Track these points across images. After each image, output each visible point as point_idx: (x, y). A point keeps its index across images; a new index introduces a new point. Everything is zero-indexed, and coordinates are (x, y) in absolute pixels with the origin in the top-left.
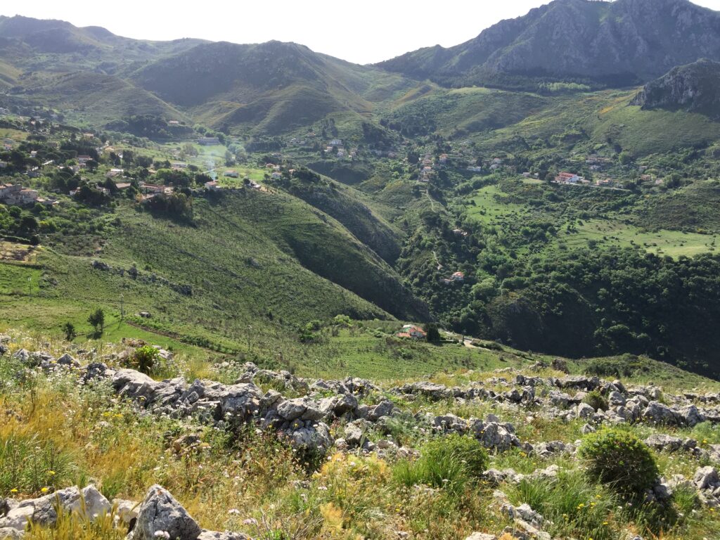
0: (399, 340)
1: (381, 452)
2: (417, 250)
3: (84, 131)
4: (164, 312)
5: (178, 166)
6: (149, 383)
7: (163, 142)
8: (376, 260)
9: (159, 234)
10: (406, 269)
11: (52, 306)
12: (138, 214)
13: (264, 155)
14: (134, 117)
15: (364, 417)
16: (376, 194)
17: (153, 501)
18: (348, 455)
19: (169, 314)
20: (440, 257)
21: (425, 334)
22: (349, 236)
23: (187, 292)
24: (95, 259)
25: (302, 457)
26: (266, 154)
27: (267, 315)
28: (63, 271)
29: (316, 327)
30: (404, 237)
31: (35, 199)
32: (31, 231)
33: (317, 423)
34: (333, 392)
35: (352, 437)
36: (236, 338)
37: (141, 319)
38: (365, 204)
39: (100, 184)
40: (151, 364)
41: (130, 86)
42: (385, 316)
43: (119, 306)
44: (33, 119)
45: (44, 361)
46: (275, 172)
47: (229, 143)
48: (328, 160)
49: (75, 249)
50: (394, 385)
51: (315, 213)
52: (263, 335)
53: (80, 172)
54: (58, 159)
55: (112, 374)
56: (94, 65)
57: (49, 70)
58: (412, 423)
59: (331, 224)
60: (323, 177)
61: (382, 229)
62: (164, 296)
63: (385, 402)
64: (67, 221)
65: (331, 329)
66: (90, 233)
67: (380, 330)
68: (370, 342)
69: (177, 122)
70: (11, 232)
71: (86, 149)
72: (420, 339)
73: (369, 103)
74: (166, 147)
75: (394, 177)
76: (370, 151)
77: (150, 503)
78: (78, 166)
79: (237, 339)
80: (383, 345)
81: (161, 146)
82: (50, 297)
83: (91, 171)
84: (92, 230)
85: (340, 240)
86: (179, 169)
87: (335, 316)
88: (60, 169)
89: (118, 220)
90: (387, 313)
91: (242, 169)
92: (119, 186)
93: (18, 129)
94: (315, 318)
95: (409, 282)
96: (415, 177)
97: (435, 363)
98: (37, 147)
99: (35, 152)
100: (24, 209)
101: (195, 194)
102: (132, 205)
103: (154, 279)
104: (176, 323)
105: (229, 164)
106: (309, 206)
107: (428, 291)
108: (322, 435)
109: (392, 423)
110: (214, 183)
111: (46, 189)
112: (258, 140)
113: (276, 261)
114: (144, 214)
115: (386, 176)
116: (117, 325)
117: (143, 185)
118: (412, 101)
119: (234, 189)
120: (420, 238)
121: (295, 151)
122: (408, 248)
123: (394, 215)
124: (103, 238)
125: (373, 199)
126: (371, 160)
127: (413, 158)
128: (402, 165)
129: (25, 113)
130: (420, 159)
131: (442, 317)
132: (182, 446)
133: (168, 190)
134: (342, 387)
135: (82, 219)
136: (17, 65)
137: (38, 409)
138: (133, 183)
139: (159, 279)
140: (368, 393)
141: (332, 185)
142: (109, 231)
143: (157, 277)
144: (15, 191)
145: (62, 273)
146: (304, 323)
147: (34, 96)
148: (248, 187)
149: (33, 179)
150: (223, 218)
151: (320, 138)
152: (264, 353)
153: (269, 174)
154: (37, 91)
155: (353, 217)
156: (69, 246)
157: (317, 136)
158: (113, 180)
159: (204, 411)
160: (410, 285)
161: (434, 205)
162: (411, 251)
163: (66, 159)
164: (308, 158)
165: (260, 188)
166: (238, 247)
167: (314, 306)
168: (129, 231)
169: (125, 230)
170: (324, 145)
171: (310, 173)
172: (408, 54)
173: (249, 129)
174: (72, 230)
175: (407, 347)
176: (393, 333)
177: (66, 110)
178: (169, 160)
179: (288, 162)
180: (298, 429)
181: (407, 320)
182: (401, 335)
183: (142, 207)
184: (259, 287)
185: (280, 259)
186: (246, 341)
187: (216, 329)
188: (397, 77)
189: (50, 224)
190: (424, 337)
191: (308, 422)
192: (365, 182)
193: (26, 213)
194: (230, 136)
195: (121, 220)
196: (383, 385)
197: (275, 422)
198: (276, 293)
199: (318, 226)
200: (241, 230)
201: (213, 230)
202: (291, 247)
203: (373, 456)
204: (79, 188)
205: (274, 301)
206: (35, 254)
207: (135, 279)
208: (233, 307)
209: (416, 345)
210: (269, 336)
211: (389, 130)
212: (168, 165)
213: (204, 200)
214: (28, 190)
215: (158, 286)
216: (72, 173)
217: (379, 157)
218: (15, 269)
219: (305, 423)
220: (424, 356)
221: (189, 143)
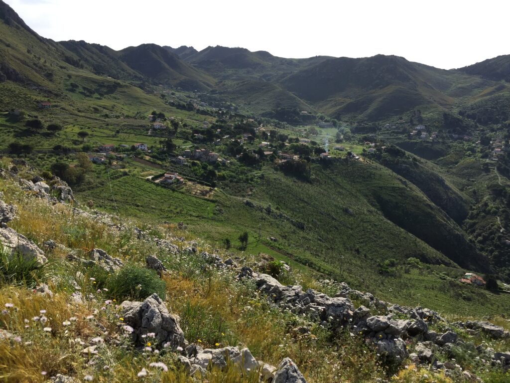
0: (461, 284)
1: (447, 371)
2: (483, 214)
3: (249, 117)
4: (286, 239)
5: (304, 141)
6: (278, 286)
7: (296, 126)
8: (446, 219)
9: (287, 186)
10: (472, 229)
11: (220, 227)
12: (275, 172)
13: (364, 135)
14: (280, 108)
15: (433, 340)
16: (451, 168)
17: (286, 369)
18: (420, 368)
19: (288, 240)
20: (503, 222)
21: (485, 283)
22: (425, 198)
23: (301, 227)
24: (247, 199)
25: (383, 362)
26: (365, 135)
27: (356, 250)
28: (228, 205)
29: (392, 264)
30: (472, 203)
31: (216, 159)
32: (212, 179)
33: (397, 338)
34: (406, 316)
35: (424, 354)
36: (331, 263)
37: (271, 241)
38: (440, 175)
39: (255, 152)
40: (278, 273)
41: (279, 89)
42: (450, 263)
43: (258, 231)
44: (220, 110)
45: (217, 261)
46: (371, 147)
47: (340, 126)
48: (413, 141)
49: (236, 192)
50: (457, 319)
51: (398, 179)
52: (351, 264)
53: (244, 143)
54: (232, 135)
55: (257, 276)
56: (259, 76)
57: (232, 80)
58: (474, 354)
59: (410, 188)
60: (407, 153)
61: (453, 196)
62: (286, 228)
63: (450, 332)
64: (233, 174)
65: (404, 268)
66: (245, 182)
67: (445, 274)
68: (435, 282)
69: (306, 112)
70: (201, 178)
71: (248, 129)
72: (480, 286)
73: (451, 98)
74: (297, 128)
75: (467, 155)
76: (448, 135)
77: (283, 370)
78: (243, 140)
79: (332, 265)
80: (447, 287)
81: (294, 128)
82: (218, 221)
83: (250, 143)
84: (247, 181)
85: (417, 201)
86: (305, 144)
87: (409, 258)
88: (233, 142)
89: (263, 175)
90: (452, 262)
91: (347, 145)
92: (266, 153)
93: (211, 116)
94: (392, 257)
95: (474, 239)
96: (485, 156)
97: (492, 308)
98: (220, 127)
99: (220, 130)
100: (210, 165)
101: (313, 161)
102: (273, 166)
103: (281, 216)
104: (292, 247)
105: (338, 141)
106: (394, 174)
107: (490, 248)
108: (400, 348)
109: (456, 350)
110: (327, 154)
111: (223, 153)
112: (361, 125)
113: (366, 212)
114: (279, 172)
115: (461, 154)
116: (255, 244)
117: (280, 153)
118: (488, 97)
119: (340, 158)
120: (486, 205)
121: (388, 133)
122: (475, 212)
123: (464, 185)
124: (253, 186)
125: (448, 172)
126: (449, 142)
127: (485, 141)
128: (475, 147)
129: (216, 106)
130: (491, 142)
131: (501, 271)
132: (298, 333)
133: (296, 157)
134: (414, 313)
135: (242, 173)
136: (215, 77)
137: (212, 291)
138: (275, 152)
139: (285, 216)
140: (435, 322)
141: (415, 159)
142: (257, 182)
143: (283, 215)
144: (206, 153)
145: (227, 207)
146: (383, 260)
147: (223, 95)
148: (350, 158)
149: (217, 147)
150: (331, 178)
151: (408, 124)
152: (351, 277)
153: (366, 149)
154: (224, 93)
155: (430, 184)
156: (232, 190)
157: (406, 123)
158: (263, 149)
159: (314, 312)
160: (474, 242)
161: (501, 179)
162: (478, 214)
163: (236, 135)
164: (396, 139)
165: (359, 158)
166: (339, 199)
167: (392, 248)
168: (268, 182)
169: (266, 182)
170: (411, 129)
171: (398, 149)
172: (487, 61)
173: (355, 117)
174: (235, 180)
175: (468, 291)
176: (456, 278)
177: (240, 104)
178: (299, 138)
179: (381, 141)
180: (381, 340)
181: (470, 270)
182: (463, 280)
183: (278, 168)
184: (352, 229)
185: (369, 211)
186: (338, 267)
187: (318, 256)
188: (475, 78)
189: (223, 175)
190: (483, 285)
191: (390, 336)
192: (442, 158)
193: (210, 168)
194: (341, 122)
195: (265, 176)
196: (448, 318)
197: (364, 330)
198: (363, 235)
199: (400, 189)
200: (342, 188)
201: (323, 186)
202: (378, 203)
203: (441, 373)
204: (242, 153)
205: (362, 240)
206: (213, 193)
207: (269, 214)
208: (331, 242)
209: (476, 290)
210: (356, 265)
211: (466, 119)
212: (297, 140)
213: (318, 165)
214: (213, 153)
215: (283, 221)
216: (239, 143)
217: (456, 140)
218: (201, 201)
219: (387, 337)
220: (482, 300)
221: (313, 126)
